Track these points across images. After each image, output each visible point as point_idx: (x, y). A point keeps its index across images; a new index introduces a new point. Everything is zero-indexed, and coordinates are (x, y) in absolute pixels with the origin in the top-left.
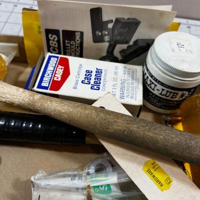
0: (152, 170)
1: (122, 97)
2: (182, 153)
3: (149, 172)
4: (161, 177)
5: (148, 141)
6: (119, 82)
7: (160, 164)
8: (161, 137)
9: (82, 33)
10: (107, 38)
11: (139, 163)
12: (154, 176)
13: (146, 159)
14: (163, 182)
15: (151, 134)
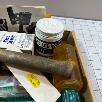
0: (31, 78)
1: (21, 47)
2: (40, 66)
3: (29, 79)
4: (35, 81)
5: (24, 62)
6: (22, 41)
7: (35, 75)
8: (30, 60)
9: (5, 20)
10: (18, 22)
11: (25, 75)
12: (31, 81)
13: (28, 73)
14: (36, 83)
15: (26, 59)
